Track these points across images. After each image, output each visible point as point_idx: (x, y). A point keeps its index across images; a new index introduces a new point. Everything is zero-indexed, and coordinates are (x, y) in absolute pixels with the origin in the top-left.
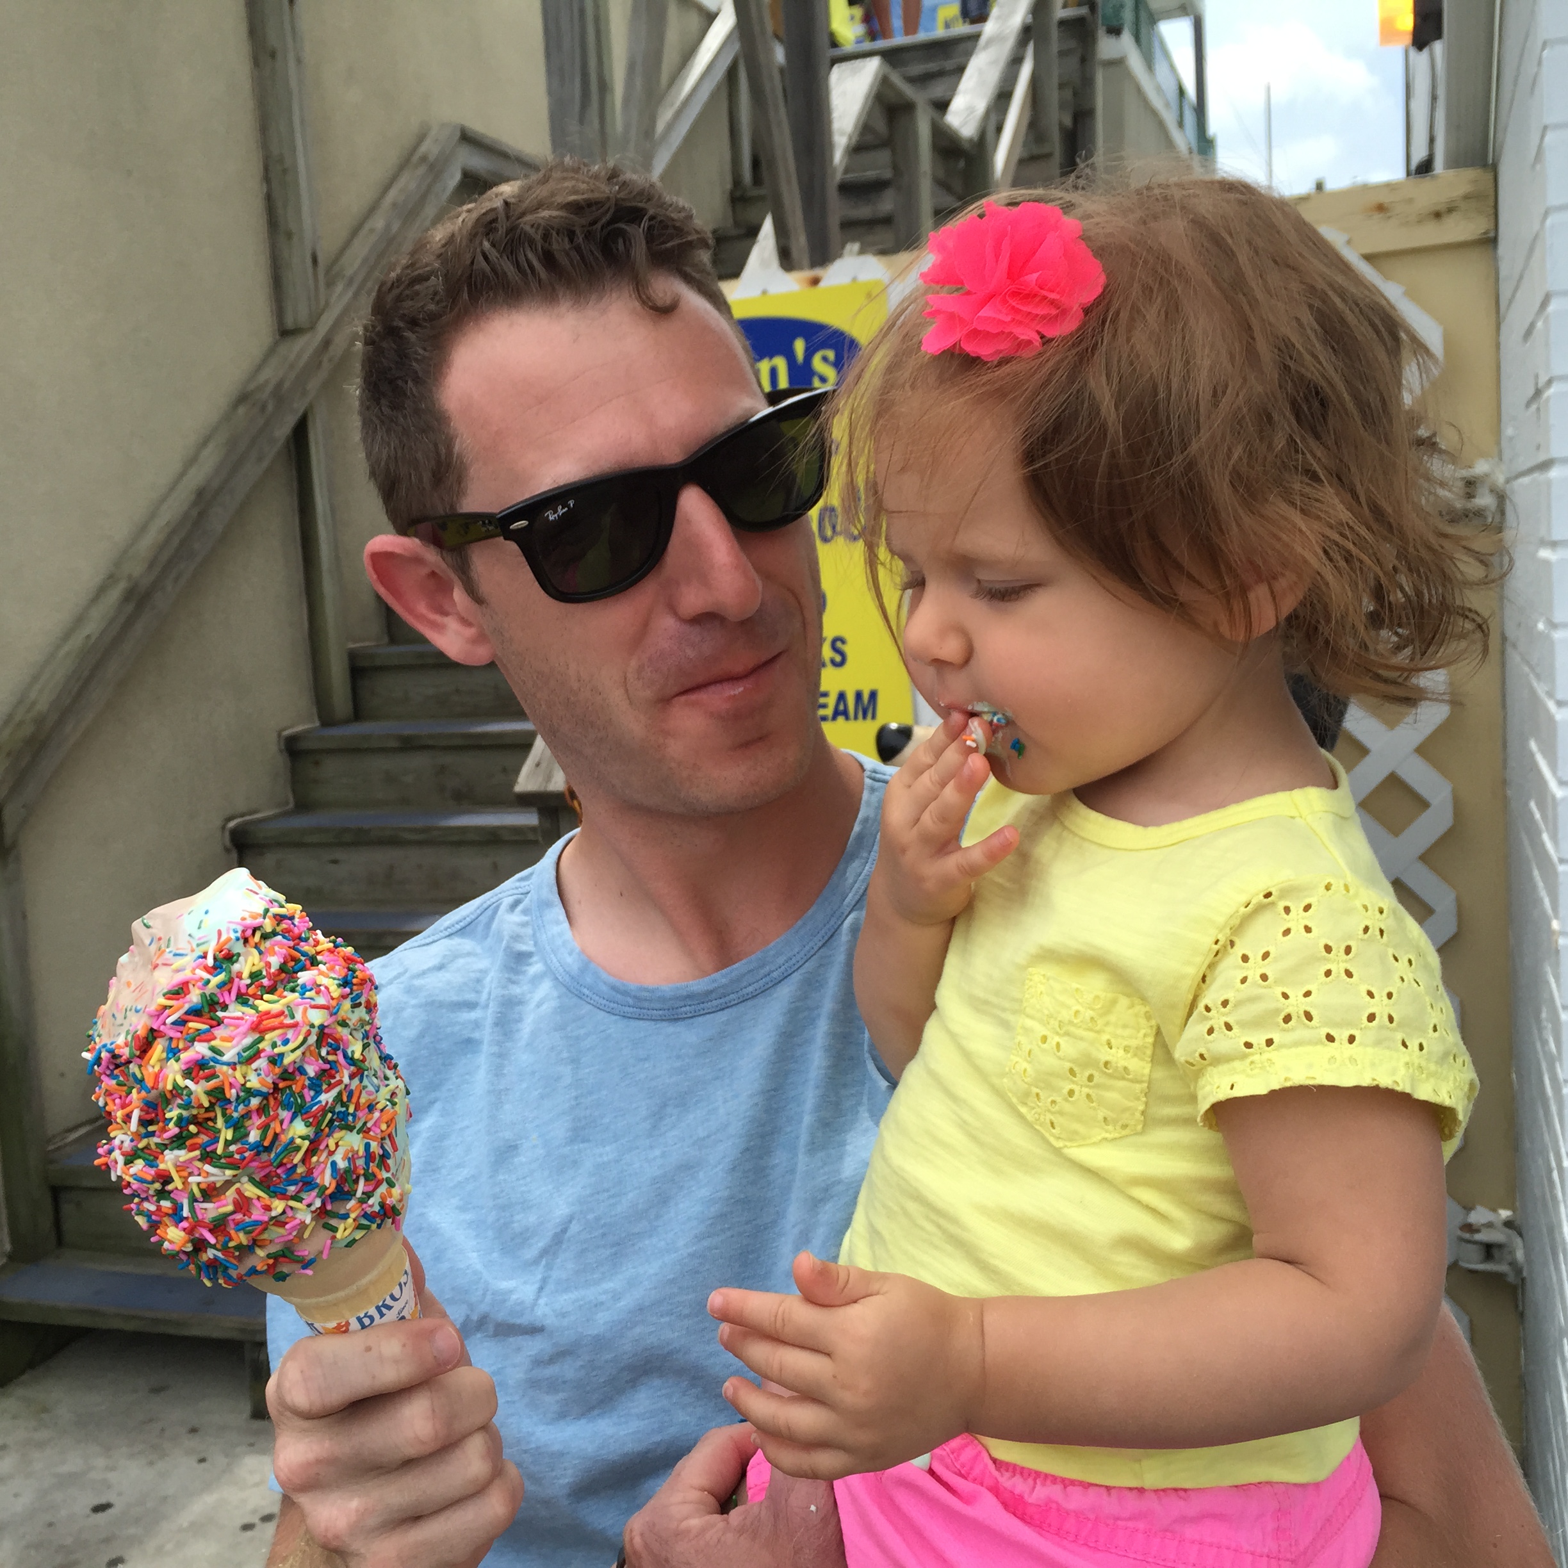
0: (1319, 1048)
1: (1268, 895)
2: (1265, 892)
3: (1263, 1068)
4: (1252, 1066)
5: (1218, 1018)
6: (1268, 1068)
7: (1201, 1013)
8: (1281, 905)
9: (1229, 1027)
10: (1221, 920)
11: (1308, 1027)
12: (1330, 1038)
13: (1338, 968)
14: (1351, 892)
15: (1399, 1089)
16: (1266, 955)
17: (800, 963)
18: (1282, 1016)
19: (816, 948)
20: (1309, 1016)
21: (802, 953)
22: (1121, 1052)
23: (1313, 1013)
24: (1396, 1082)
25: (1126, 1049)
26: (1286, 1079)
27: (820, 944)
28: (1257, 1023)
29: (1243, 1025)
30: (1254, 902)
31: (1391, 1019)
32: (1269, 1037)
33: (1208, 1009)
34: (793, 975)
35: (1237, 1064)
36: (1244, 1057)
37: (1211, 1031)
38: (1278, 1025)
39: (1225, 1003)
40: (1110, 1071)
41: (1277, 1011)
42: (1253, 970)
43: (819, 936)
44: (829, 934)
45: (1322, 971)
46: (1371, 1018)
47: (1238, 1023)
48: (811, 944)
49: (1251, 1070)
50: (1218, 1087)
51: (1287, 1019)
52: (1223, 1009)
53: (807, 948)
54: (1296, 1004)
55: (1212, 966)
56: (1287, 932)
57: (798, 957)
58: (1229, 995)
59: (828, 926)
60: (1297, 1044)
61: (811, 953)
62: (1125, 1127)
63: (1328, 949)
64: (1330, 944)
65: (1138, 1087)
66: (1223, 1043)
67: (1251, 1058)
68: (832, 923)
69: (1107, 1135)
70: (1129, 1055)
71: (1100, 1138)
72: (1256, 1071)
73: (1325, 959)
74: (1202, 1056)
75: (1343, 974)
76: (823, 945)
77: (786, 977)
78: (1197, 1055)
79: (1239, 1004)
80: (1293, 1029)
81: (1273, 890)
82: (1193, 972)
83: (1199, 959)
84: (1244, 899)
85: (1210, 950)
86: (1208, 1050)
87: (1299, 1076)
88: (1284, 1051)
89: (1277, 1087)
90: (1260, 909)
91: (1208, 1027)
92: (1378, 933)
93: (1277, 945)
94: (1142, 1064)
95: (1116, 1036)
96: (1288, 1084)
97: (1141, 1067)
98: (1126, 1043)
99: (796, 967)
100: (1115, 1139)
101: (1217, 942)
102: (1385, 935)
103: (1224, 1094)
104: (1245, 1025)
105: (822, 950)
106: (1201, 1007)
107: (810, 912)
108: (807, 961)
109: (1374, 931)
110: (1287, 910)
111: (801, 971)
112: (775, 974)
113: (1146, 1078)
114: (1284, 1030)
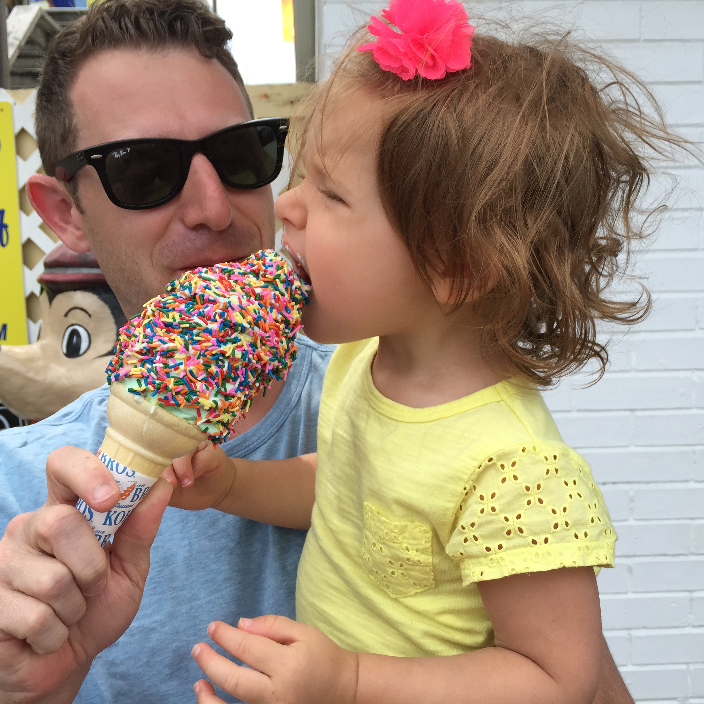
0: (529, 548)
1: (490, 460)
2: (489, 459)
3: (498, 562)
4: (492, 561)
5: (469, 533)
6: (501, 562)
7: (459, 530)
8: (499, 464)
9: (476, 538)
10: (466, 477)
11: (521, 536)
12: (534, 542)
13: (534, 500)
14: (537, 450)
15: (576, 565)
16: (493, 495)
17: (265, 441)
18: (506, 531)
19: (274, 432)
20: (521, 530)
21: (266, 435)
22: (415, 553)
23: (524, 528)
24: (574, 562)
25: (417, 550)
26: (513, 570)
27: (276, 430)
28: (492, 536)
29: (484, 537)
30: (483, 465)
31: (567, 524)
32: (499, 543)
33: (463, 528)
34: (262, 447)
35: (482, 560)
36: (486, 556)
37: (466, 540)
38: (504, 536)
39: (473, 525)
40: (411, 563)
41: (503, 529)
42: (487, 505)
43: (275, 426)
44: (281, 424)
45: (526, 503)
46: (556, 526)
47: (481, 536)
48: (271, 430)
49: (491, 563)
50: (473, 573)
51: (509, 532)
52: (472, 528)
53: (269, 432)
54: (513, 524)
55: (464, 500)
56: (504, 480)
57: (264, 437)
58: (475, 520)
59: (279, 420)
60: (515, 547)
61: (271, 435)
62: (426, 586)
63: (528, 489)
64: (529, 485)
65: (428, 569)
66: (473, 548)
67: (491, 557)
68: (281, 418)
69: (418, 591)
70: (419, 553)
71: (413, 593)
72: (494, 564)
73: (526, 494)
74: (462, 554)
75: (538, 502)
76: (278, 431)
77: (258, 448)
78: (459, 553)
79: (481, 525)
80: (513, 538)
81: (493, 457)
82: (452, 505)
83: (456, 499)
84: (477, 464)
85: (462, 493)
86: (465, 551)
87: (520, 568)
88: (509, 552)
89: (507, 574)
90: (487, 468)
91: (464, 538)
92: (555, 472)
93: (499, 489)
94: (427, 557)
95: (410, 544)
96: (514, 573)
97: (427, 559)
98: (416, 547)
99: (263, 442)
100: (422, 592)
101: (465, 489)
102: (559, 472)
103: (477, 578)
104: (486, 537)
105: (277, 433)
106: (459, 527)
107: (269, 413)
108: (269, 439)
109: (552, 472)
110: (503, 466)
111: (266, 445)
112: (252, 446)
113: (431, 564)
114: (507, 539)
